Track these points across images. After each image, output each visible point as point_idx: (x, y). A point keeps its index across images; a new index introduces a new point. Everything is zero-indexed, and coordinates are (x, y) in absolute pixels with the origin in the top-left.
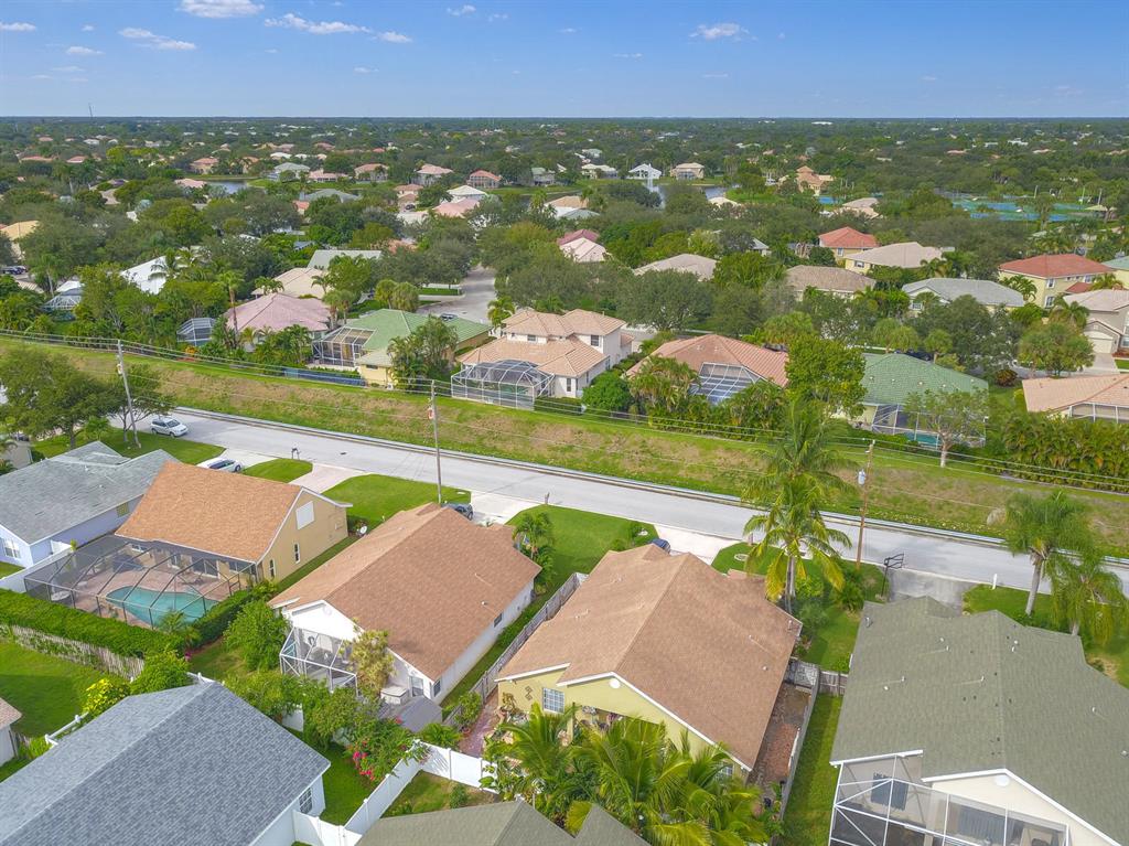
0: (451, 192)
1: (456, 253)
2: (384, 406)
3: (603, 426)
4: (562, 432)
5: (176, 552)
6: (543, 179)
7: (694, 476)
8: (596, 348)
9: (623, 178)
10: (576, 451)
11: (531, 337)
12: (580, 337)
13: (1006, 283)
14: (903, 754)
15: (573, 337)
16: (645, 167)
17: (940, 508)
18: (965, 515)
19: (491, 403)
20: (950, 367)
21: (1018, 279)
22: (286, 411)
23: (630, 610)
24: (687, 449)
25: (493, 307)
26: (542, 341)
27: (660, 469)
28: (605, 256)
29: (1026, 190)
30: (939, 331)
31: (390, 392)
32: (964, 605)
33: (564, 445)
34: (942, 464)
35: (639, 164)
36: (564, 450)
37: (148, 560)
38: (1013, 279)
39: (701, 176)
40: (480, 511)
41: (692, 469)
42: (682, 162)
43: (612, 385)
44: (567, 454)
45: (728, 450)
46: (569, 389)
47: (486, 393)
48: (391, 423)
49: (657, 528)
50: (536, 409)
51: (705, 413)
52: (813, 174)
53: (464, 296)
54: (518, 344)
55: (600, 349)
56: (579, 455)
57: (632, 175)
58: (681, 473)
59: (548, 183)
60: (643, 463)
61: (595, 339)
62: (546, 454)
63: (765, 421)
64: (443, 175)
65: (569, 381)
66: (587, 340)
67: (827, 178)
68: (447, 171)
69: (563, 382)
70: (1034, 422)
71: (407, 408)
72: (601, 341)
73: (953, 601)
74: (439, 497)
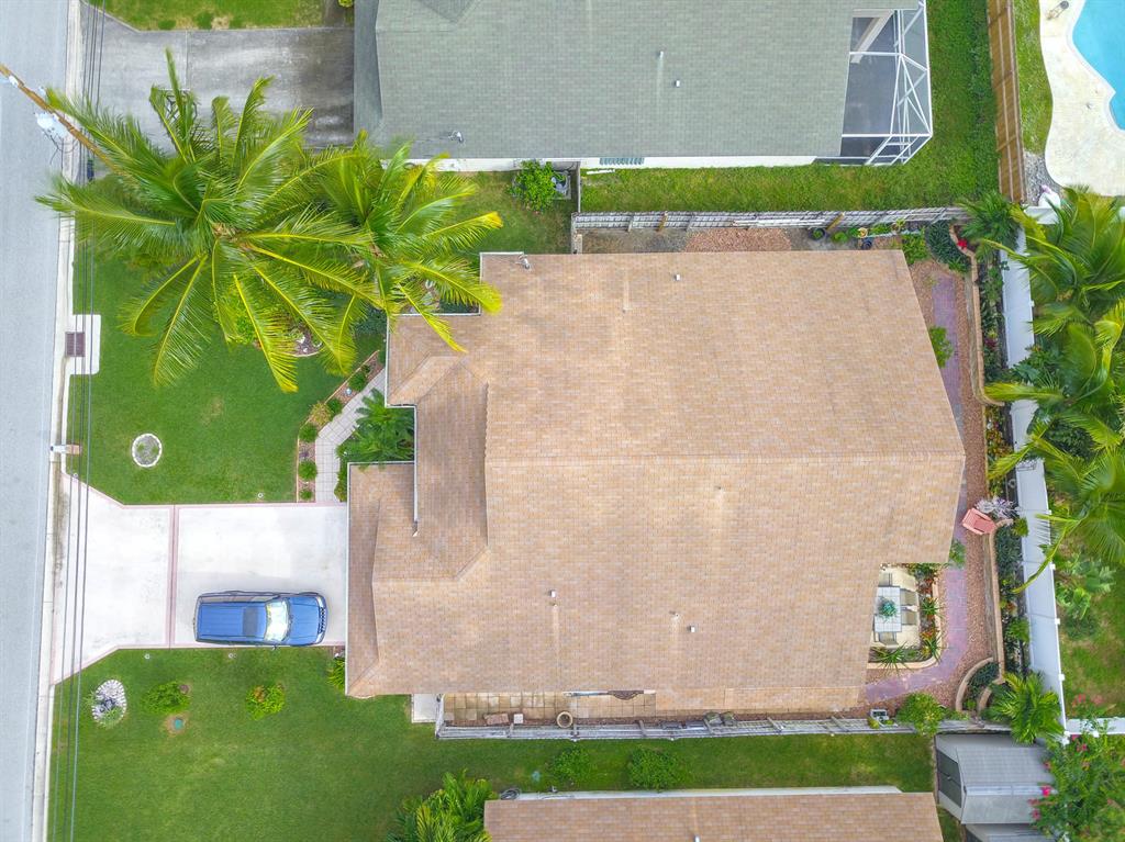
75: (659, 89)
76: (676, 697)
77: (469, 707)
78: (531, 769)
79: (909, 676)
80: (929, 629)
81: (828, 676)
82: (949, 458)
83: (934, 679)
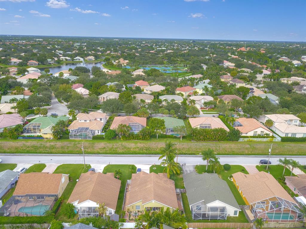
0: (28, 69)
1: (48, 95)
2: (52, 144)
3: (111, 142)
4: (101, 144)
5: (31, 196)
6: (51, 62)
7: (134, 150)
8: (101, 121)
9: (73, 61)
10: (106, 149)
11: (85, 121)
12: (97, 119)
13: (178, 94)
14: (201, 201)
15: (96, 119)
16: (78, 58)
17: (183, 149)
18: (187, 150)
19: (80, 139)
20: (175, 117)
21: (180, 93)
22: (23, 149)
23: (148, 187)
24: (132, 145)
25: (69, 112)
26: (88, 121)
27: (127, 150)
28: (89, 93)
29: (171, 64)
30: (172, 110)
31: (52, 140)
32: (195, 170)
33: (103, 148)
34: (181, 140)
35: (76, 56)
36: (103, 149)
37: (23, 200)
38: (179, 93)
39: (94, 60)
40: (96, 169)
41: (134, 149)
42: (88, 56)
43: (112, 132)
44: (104, 150)
45: (140, 143)
46: (98, 133)
47: (79, 137)
48: (55, 148)
49: (135, 165)
50: (93, 139)
51: (134, 136)
52: (124, 60)
53: (52, 106)
54: (82, 123)
55: (102, 121)
56: (107, 149)
57: (75, 60)
58: (132, 150)
59: (53, 63)
60: (123, 149)
61: (101, 119)
62: (99, 151)
63: (147, 136)
64: (20, 62)
65: (98, 131)
66: (99, 120)
67: (127, 61)
68: (21, 61)
69: (97, 132)
70: (196, 130)
71: (59, 143)
72: (103, 119)
73: (193, 169)
74: (85, 167)
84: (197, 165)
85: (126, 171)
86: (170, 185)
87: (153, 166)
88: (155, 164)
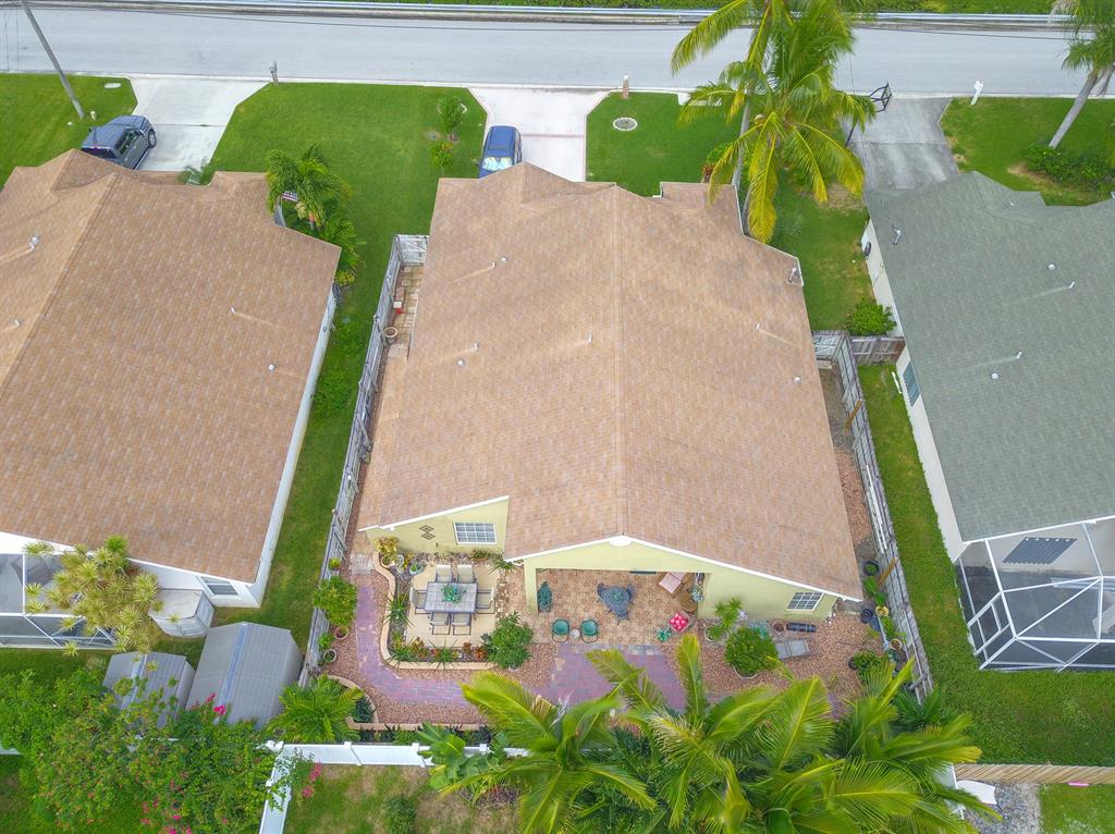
14: (1094, 521)
32: (951, 142)
49: (476, 94)
74: (77, 106)
75: (985, 365)
76: (398, 377)
77: (413, 281)
78: (354, 317)
79: (374, 632)
80: (420, 652)
81: (395, 491)
82: (620, 519)
83: (365, 660)
84: (955, 101)
85: (398, 143)
86: (770, 314)
87: (614, 105)
88: (626, 84)
